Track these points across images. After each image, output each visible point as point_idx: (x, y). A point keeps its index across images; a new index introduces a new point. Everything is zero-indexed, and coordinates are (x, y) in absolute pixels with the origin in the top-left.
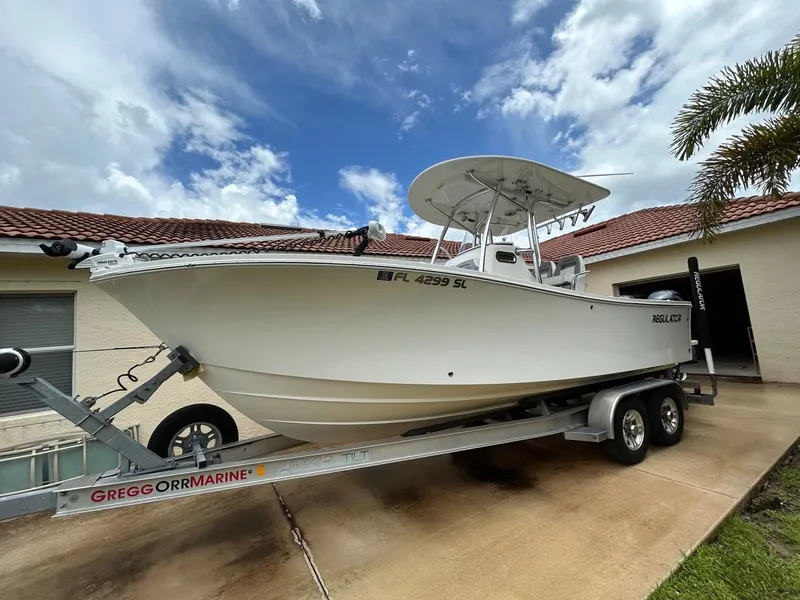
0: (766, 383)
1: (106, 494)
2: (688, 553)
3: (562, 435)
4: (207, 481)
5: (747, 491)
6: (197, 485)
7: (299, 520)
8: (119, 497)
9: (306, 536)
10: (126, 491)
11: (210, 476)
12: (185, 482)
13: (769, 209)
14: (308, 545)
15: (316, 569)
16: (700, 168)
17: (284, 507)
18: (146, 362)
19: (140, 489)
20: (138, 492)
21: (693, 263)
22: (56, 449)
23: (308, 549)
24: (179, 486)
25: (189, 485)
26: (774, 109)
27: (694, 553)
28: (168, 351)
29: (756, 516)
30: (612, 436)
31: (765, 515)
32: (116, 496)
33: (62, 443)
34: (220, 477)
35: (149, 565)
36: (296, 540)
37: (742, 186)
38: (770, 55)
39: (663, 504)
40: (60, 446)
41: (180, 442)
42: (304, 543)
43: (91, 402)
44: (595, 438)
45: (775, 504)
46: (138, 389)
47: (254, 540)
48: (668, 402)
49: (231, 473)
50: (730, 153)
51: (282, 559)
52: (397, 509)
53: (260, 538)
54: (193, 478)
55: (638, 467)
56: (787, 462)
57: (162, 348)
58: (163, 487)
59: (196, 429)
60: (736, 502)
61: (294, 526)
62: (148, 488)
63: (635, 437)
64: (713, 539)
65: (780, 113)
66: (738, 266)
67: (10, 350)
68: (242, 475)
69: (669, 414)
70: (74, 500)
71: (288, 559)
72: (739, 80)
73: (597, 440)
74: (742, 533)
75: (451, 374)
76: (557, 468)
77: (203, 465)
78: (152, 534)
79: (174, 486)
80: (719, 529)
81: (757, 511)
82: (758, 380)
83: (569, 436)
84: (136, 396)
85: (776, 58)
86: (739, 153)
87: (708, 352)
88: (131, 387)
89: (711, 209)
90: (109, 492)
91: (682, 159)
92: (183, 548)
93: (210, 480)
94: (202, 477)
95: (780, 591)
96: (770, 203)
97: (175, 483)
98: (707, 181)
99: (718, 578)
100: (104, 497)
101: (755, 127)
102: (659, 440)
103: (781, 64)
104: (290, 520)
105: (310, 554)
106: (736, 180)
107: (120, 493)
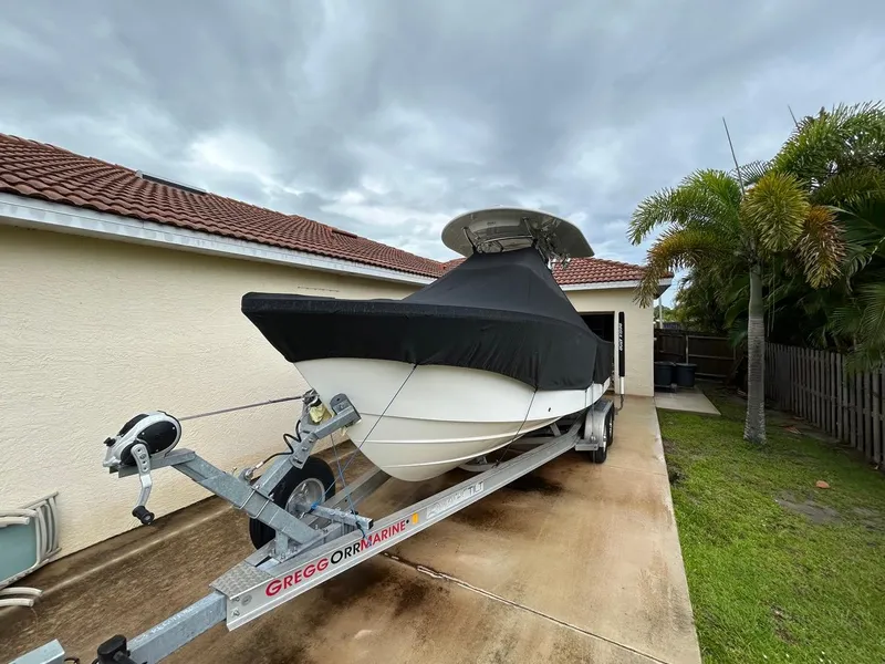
1: (282, 584)
3: (573, 449)
4: (375, 541)
5: (666, 470)
6: (367, 547)
7: (412, 559)
8: (296, 582)
10: (302, 573)
11: (377, 535)
12: (356, 547)
14: (449, 575)
15: (482, 590)
19: (316, 567)
20: (314, 571)
23: (455, 580)
25: (359, 550)
29: (675, 484)
31: (678, 482)
32: (293, 582)
34: (385, 533)
36: (432, 575)
42: (444, 575)
49: (393, 527)
54: (362, 542)
58: (337, 557)
60: (667, 477)
61: (414, 565)
62: (323, 563)
68: (402, 526)
70: (247, 601)
71: (447, 591)
73: (597, 449)
76: (563, 473)
79: (347, 554)
81: (673, 482)
83: (578, 448)
84: (294, 459)
90: (285, 579)
93: (378, 539)
94: (370, 538)
97: (348, 551)
100: (279, 587)
104: (400, 561)
105: (462, 582)
107: (296, 577)
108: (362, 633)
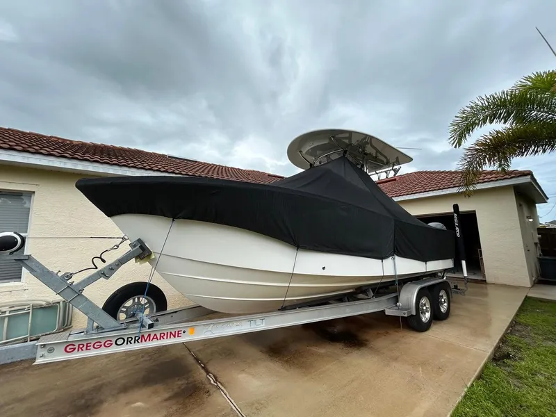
0: (488, 284)
1: (77, 347)
2: (469, 385)
3: (383, 312)
4: (153, 338)
5: (492, 348)
6: (145, 341)
7: (210, 368)
8: (87, 349)
9: (219, 379)
10: (92, 345)
11: (155, 335)
12: (137, 338)
13: (493, 179)
14: (222, 384)
15: (232, 401)
16: (465, 151)
17: (197, 360)
18: (112, 249)
19: (103, 344)
20: (101, 346)
21: (456, 207)
22: (7, 314)
23: (223, 388)
24: (133, 342)
25: (139, 341)
26: (505, 123)
27: (472, 385)
28: (128, 242)
29: (499, 363)
30: (414, 313)
31: (504, 362)
32: (84, 348)
33: (13, 309)
34: (162, 335)
35: (101, 402)
36: (212, 382)
37: (487, 165)
38: (504, 93)
39: (447, 356)
40: (10, 312)
41: (125, 310)
42: (219, 384)
43: (70, 276)
44: (404, 314)
45: (508, 356)
46: (105, 268)
47: (180, 383)
48: (442, 293)
49: (171, 333)
50: (483, 144)
51: (205, 396)
52: (280, 360)
53: (184, 381)
54: (143, 336)
55: (427, 333)
56: (509, 331)
57: (124, 239)
58: (120, 342)
59: (136, 300)
60: (488, 354)
61: (208, 373)
62: (109, 342)
63: (425, 314)
64: (479, 377)
65: (508, 125)
66: (475, 211)
67: (12, 234)
68: (178, 334)
69: (443, 300)
70: (51, 351)
71: (210, 395)
72: (487, 104)
73: (406, 316)
74: (494, 373)
75: (324, 268)
76: (378, 334)
77: (151, 326)
78: (96, 379)
79: (129, 342)
80: (482, 371)
81: (499, 361)
82: (484, 282)
83: (388, 312)
84: (103, 274)
85: (507, 94)
86: (487, 145)
87: (464, 263)
88: (101, 266)
89: (469, 176)
90: (79, 345)
91: (456, 147)
92: (125, 389)
93: (155, 337)
94: (149, 335)
95: (521, 407)
96: (494, 175)
97: (130, 339)
98: (468, 160)
99: (487, 400)
100: (74, 349)
101: (497, 132)
102: (438, 317)
103: (509, 98)
104: (203, 368)
105: (225, 391)
106: (484, 161)
107: (87, 346)
108: (139, 404)
